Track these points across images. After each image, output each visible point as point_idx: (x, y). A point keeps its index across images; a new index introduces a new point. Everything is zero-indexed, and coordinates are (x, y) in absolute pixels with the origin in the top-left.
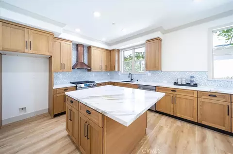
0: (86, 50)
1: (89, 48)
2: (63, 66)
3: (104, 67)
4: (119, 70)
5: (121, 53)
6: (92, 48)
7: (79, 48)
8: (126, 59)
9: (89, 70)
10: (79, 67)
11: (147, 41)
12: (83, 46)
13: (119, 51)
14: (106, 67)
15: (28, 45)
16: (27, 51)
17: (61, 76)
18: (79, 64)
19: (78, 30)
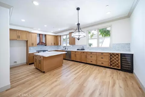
0: (44, 36)
1: (45, 35)
2: (33, 44)
3: (53, 44)
4: (61, 45)
5: (62, 37)
6: (47, 36)
7: (41, 36)
8: (64, 39)
9: (46, 45)
10: (40, 44)
11: (70, 33)
12: (42, 35)
13: (60, 36)
14: (55, 44)
15: (19, 37)
16: (18, 39)
17: (32, 48)
18: (40, 43)
19: (39, 29)
